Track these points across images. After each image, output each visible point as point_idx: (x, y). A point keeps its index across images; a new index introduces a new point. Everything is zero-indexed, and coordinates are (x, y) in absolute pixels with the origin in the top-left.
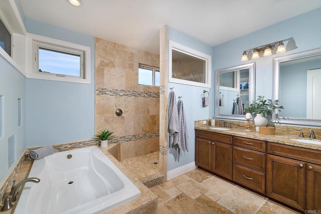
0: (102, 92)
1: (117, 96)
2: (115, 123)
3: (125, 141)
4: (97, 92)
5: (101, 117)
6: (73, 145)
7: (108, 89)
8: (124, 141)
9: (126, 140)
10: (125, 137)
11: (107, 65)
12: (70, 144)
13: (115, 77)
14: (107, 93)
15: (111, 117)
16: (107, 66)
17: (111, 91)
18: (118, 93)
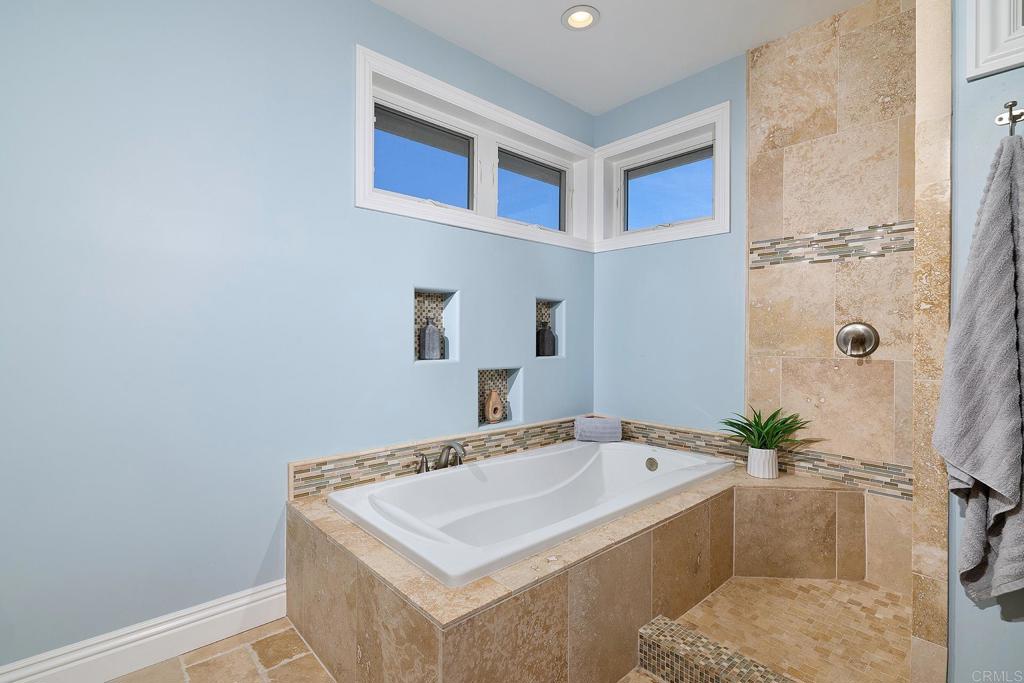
0: (770, 253)
1: (847, 259)
2: (835, 388)
3: (899, 493)
4: (755, 256)
5: (769, 354)
6: (677, 436)
7: (802, 236)
8: (889, 491)
9: (900, 486)
10: (897, 469)
11: (795, 136)
12: (673, 432)
13: (837, 171)
14: (794, 252)
15: (812, 360)
16: (793, 142)
17: (812, 242)
18: (851, 245)
